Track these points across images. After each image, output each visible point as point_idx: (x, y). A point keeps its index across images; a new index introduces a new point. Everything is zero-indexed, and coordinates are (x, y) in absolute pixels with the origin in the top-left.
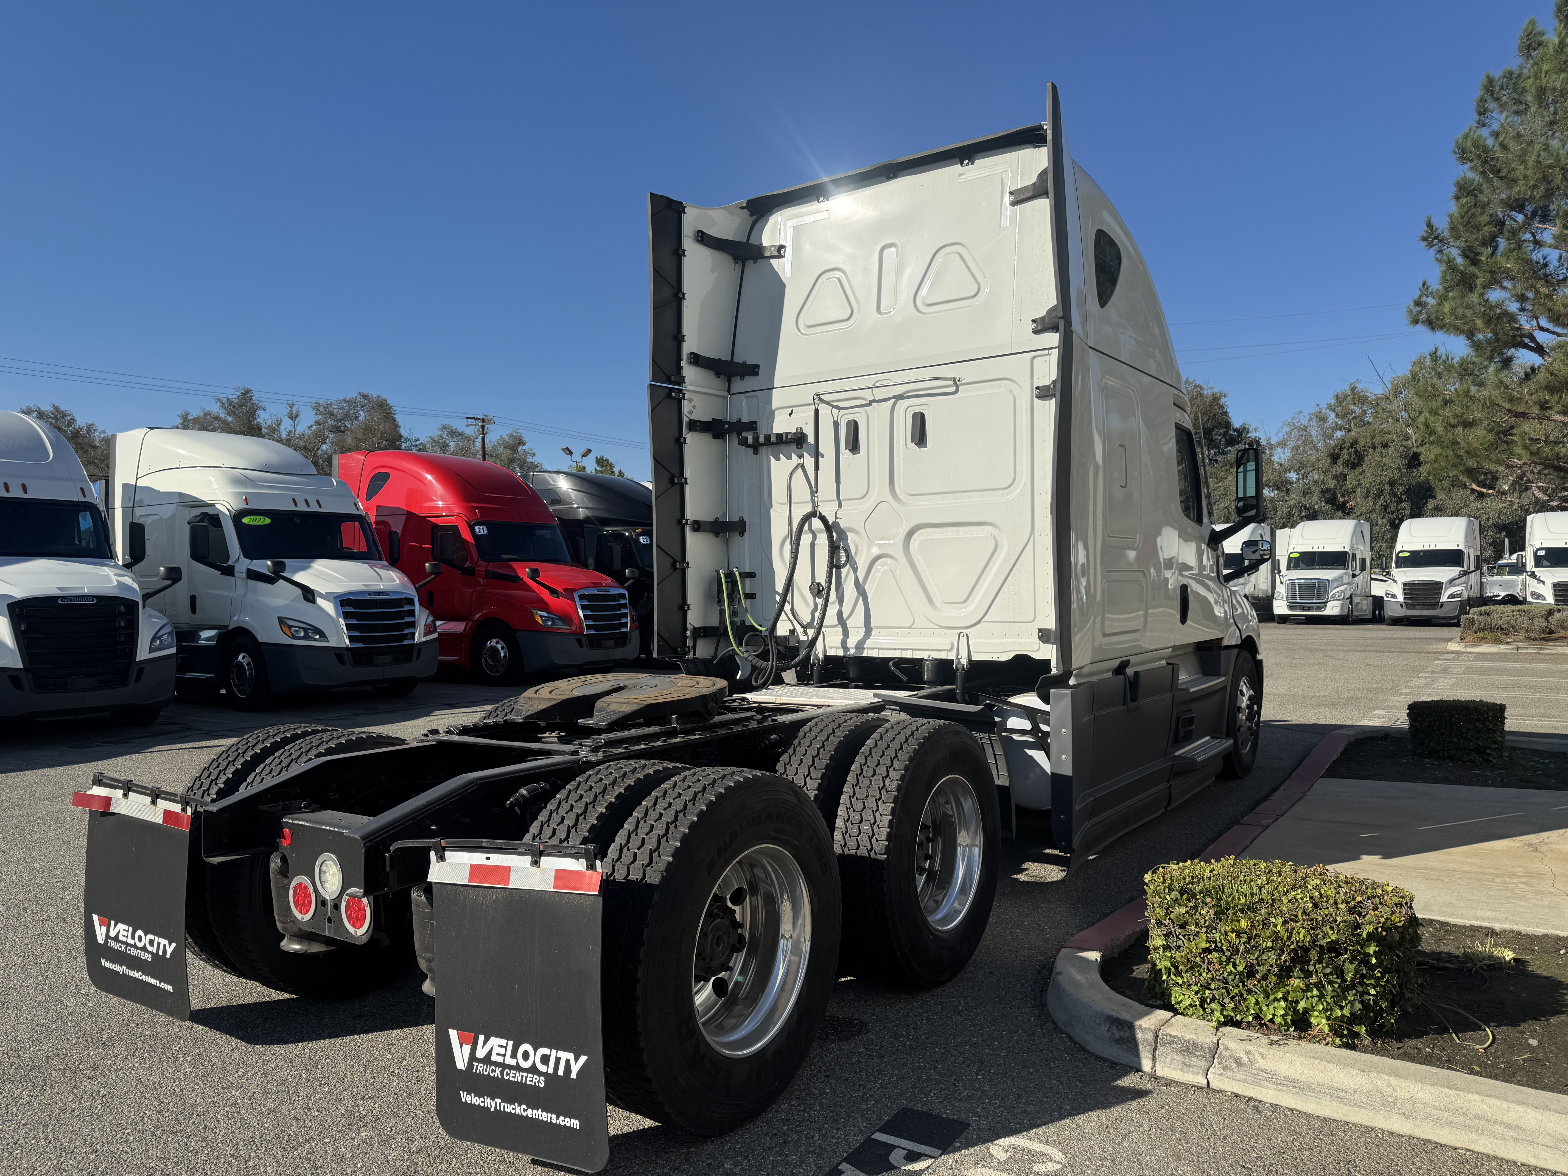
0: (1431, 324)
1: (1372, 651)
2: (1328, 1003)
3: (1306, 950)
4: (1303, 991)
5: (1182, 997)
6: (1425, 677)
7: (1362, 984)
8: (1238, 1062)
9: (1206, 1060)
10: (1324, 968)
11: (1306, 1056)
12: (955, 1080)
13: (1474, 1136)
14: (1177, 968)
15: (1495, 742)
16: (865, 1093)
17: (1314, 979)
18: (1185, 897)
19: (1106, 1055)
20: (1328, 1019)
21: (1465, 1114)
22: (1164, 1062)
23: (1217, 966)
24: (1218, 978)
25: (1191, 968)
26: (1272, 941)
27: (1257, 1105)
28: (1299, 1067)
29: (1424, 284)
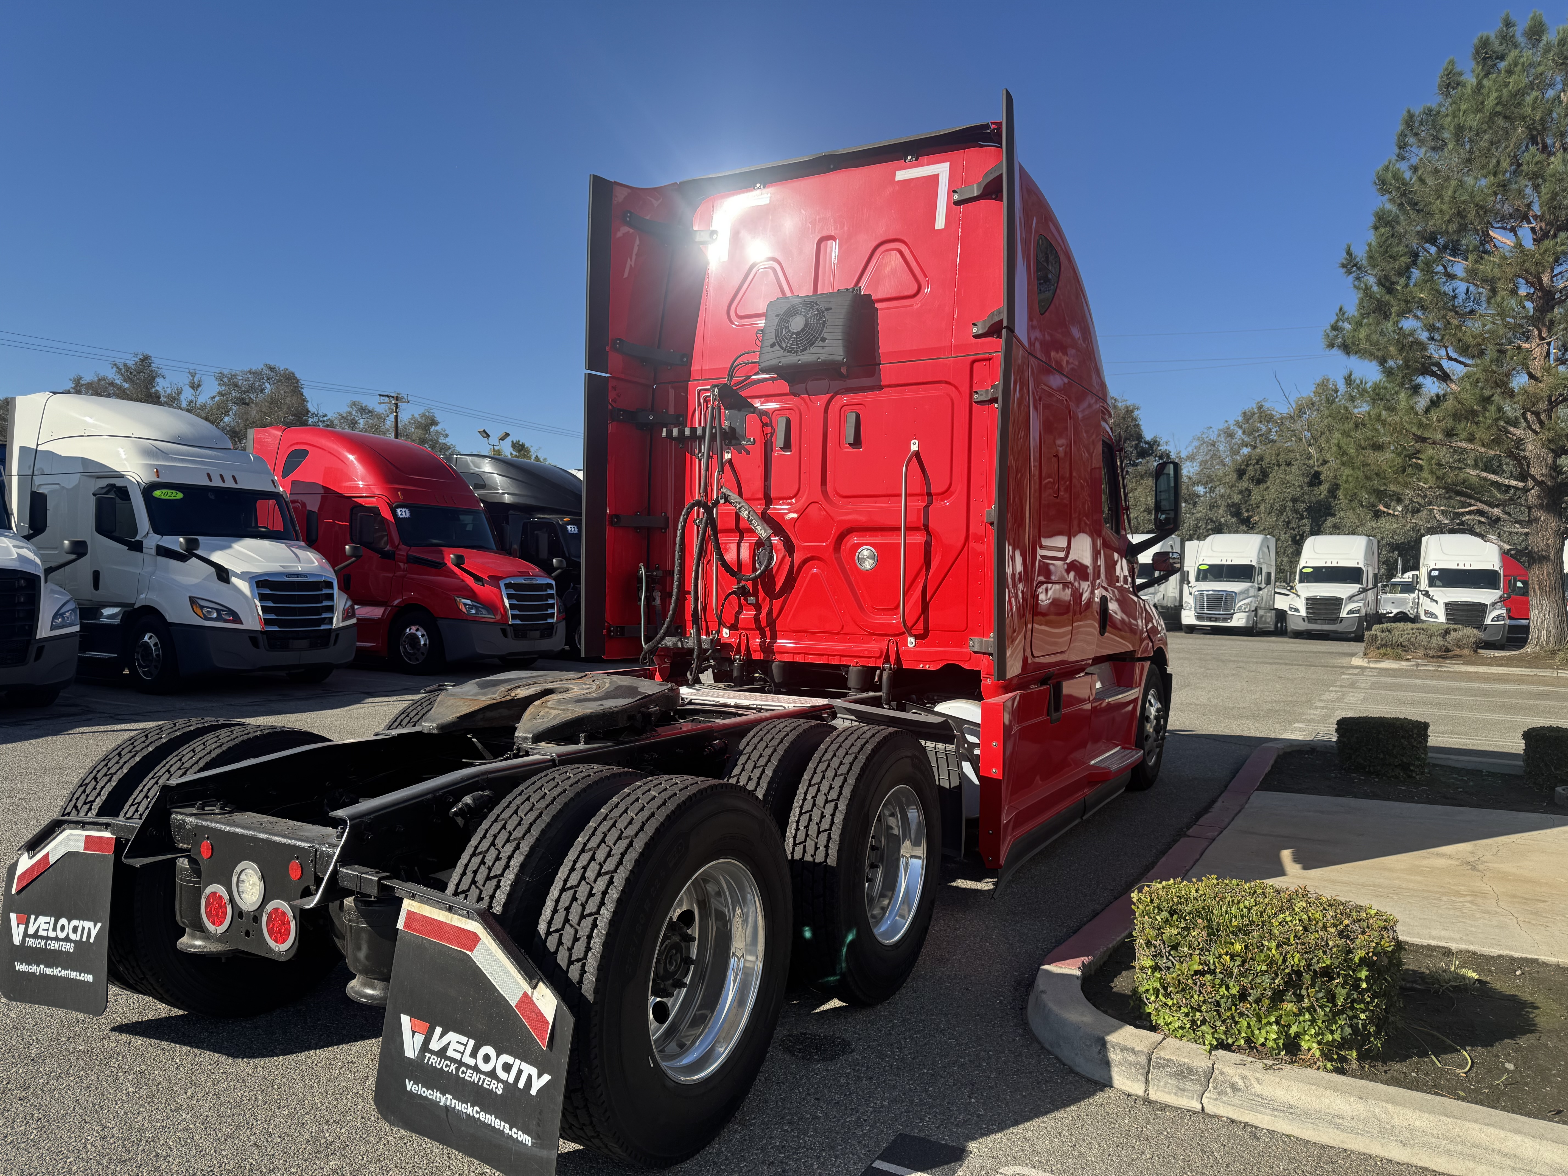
0: (1347, 348)
1: (1281, 664)
2: (1320, 1028)
3: (1299, 974)
4: (1295, 1015)
5: (1171, 1018)
6: (1335, 691)
7: (1352, 1008)
8: (1234, 1087)
9: (1201, 1084)
10: (1317, 992)
11: (1302, 1082)
12: (948, 1103)
13: (1471, 1165)
14: (1165, 989)
15: (1418, 759)
16: (859, 1118)
17: (1306, 1003)
18: (1175, 917)
20: (1319, 1043)
21: (1463, 1143)
22: (1158, 1086)
23: (1209, 989)
24: (1210, 1000)
25: (1183, 990)
26: (1267, 965)
27: (1254, 1131)
28: (1295, 1093)
29: (1341, 310)
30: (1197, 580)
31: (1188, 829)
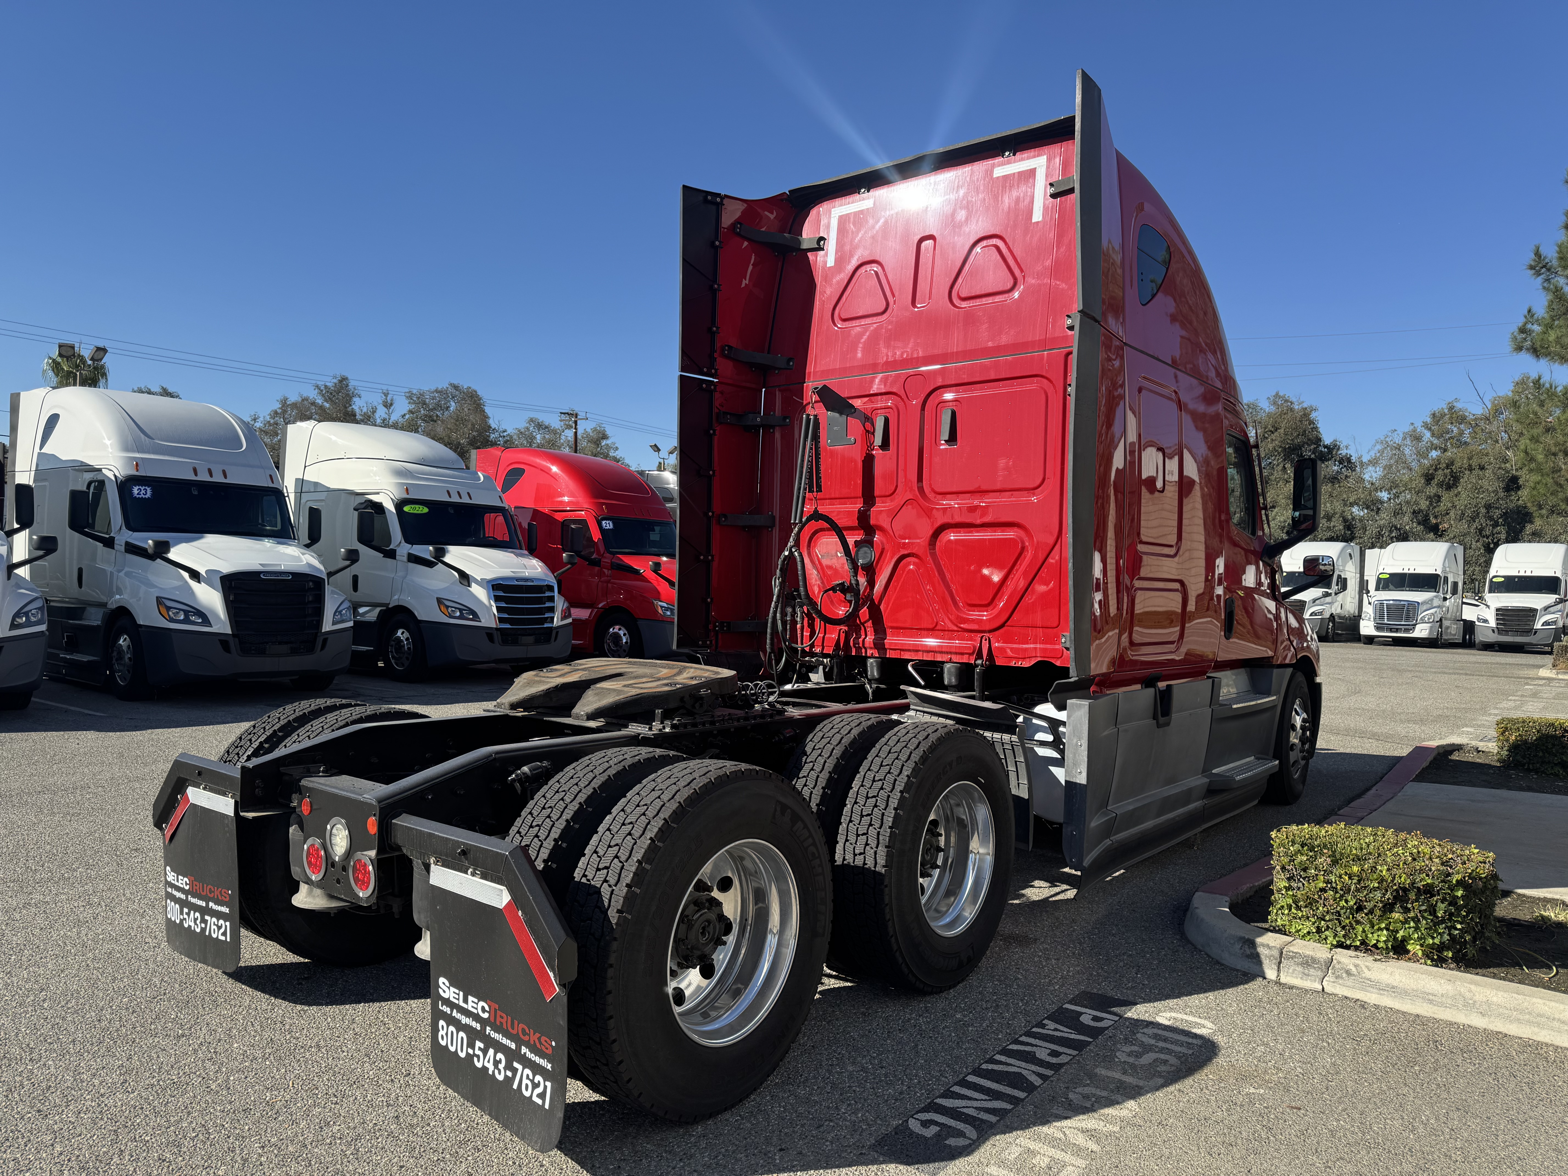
0: (1535, 352)
1: (1462, 674)
2: (1422, 934)
3: (1405, 890)
4: (1402, 923)
5: (1301, 926)
6: (1514, 700)
7: (1450, 920)
8: (1348, 973)
9: (1322, 971)
10: (1420, 906)
11: (1405, 971)
13: (1536, 1030)
14: (1296, 904)
16: (1051, 981)
17: (1412, 914)
18: (1306, 848)
19: (1239, 967)
20: (1422, 945)
21: (1530, 1013)
22: (1287, 972)
23: (1332, 902)
24: (1332, 911)
25: (1311, 904)
26: (1379, 883)
27: (1363, 1005)
28: (1397, 977)
29: (1529, 311)
30: (1377, 589)
31: (1339, 810)
